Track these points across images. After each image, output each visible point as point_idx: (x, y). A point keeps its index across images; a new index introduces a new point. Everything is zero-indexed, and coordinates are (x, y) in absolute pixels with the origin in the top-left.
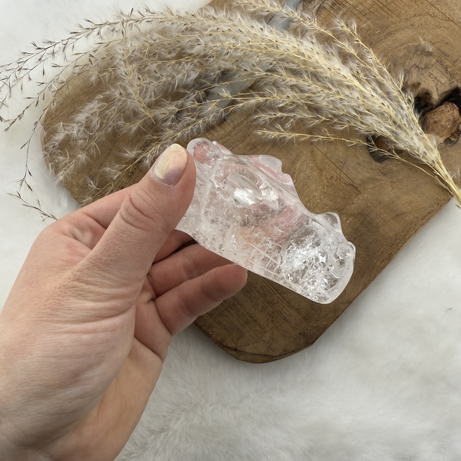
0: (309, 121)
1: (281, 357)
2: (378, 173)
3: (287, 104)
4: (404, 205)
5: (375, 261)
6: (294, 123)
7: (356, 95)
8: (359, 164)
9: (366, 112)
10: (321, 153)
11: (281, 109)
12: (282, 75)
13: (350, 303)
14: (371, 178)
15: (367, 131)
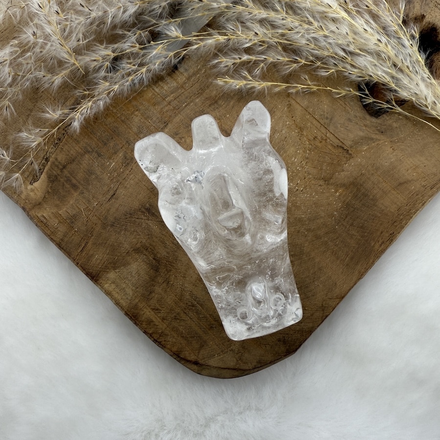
0: (284, 65)
1: (256, 370)
2: (373, 131)
3: (255, 44)
4: (407, 170)
5: (372, 245)
6: (265, 69)
7: (344, 29)
8: (349, 120)
9: (358, 51)
10: (301, 108)
11: (248, 51)
12: (247, 7)
13: (343, 298)
14: (366, 138)
15: (360, 77)
